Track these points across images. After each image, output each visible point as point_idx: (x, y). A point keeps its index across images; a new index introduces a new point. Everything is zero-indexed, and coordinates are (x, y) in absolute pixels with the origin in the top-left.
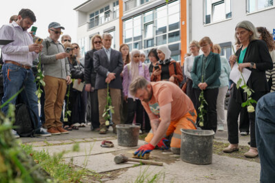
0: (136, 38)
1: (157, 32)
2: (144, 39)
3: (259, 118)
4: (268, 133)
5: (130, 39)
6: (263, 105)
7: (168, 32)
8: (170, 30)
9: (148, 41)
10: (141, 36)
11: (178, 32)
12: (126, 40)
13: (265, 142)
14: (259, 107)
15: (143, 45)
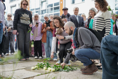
0: (36, 9)
1: (48, 6)
2: (41, 9)
3: (103, 48)
4: (107, 55)
5: (34, 9)
6: (105, 41)
7: (54, 7)
8: (54, 6)
9: (43, 11)
10: (40, 8)
11: (59, 7)
12: (31, 10)
13: (105, 60)
14: (103, 42)
15: (41, 13)
